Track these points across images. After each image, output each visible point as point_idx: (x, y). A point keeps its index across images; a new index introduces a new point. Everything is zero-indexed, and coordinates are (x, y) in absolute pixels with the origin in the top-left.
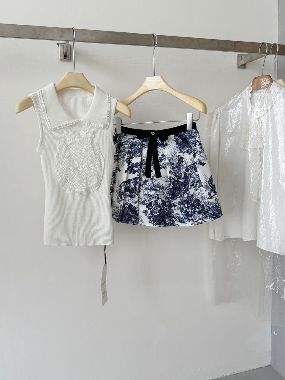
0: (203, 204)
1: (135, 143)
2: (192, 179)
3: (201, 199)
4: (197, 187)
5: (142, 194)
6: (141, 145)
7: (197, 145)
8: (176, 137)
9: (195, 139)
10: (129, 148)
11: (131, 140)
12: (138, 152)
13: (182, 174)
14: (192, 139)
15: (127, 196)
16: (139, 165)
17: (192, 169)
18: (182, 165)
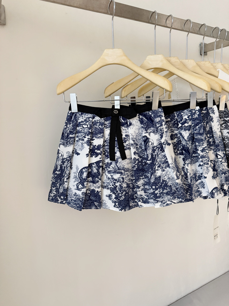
0: (170, 185)
1: (95, 123)
2: (158, 160)
3: (168, 181)
4: (164, 168)
5: (105, 178)
6: (103, 125)
7: (163, 125)
8: (141, 117)
9: (161, 118)
10: (89, 129)
11: (90, 119)
12: (100, 133)
13: (149, 155)
14: (158, 119)
15: (89, 182)
16: (102, 147)
17: (158, 150)
18: (148, 146)
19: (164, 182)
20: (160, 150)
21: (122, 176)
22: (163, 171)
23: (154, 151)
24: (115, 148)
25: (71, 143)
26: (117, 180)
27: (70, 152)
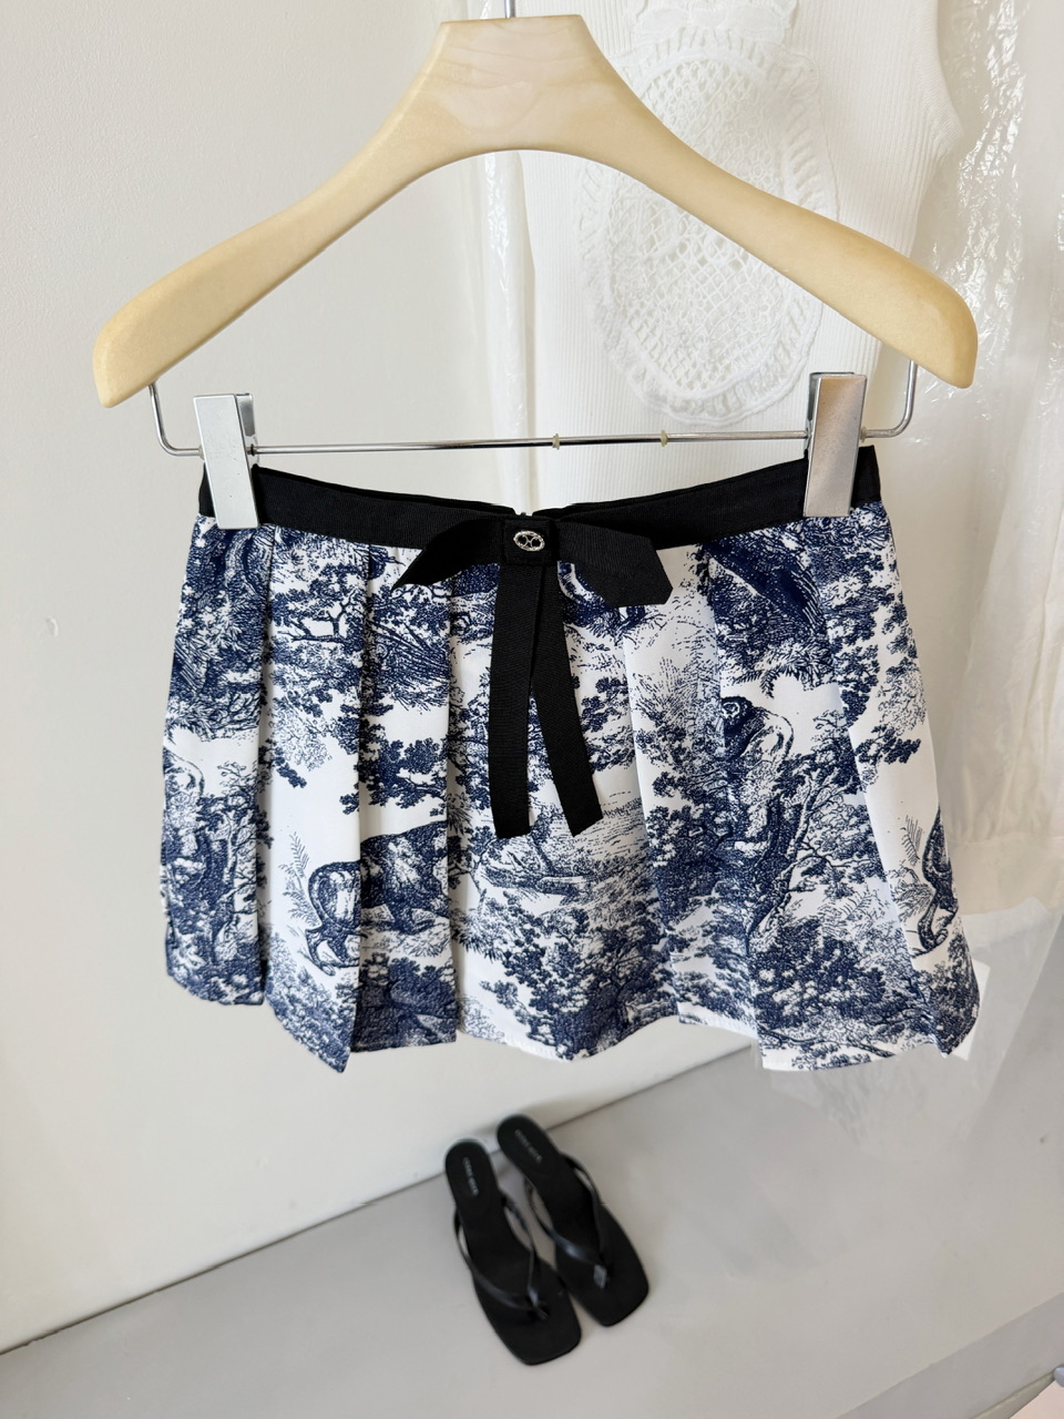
2: (815, 836)
4: (845, 881)
5: (472, 906)
6: (443, 626)
7: (877, 630)
10: (348, 650)
12: (427, 673)
13: (751, 809)
14: (841, 585)
15: (377, 924)
16: (438, 752)
17: (823, 780)
18: (754, 761)
19: (837, 952)
20: (836, 781)
21: (573, 905)
22: (840, 894)
23: (788, 783)
24: (526, 763)
25: (242, 716)
26: (546, 924)
27: (241, 764)
